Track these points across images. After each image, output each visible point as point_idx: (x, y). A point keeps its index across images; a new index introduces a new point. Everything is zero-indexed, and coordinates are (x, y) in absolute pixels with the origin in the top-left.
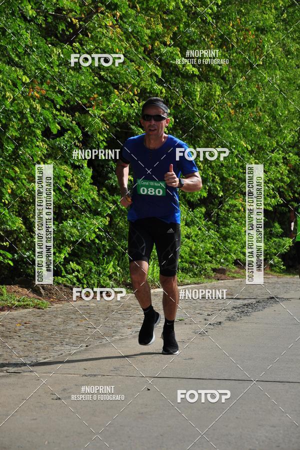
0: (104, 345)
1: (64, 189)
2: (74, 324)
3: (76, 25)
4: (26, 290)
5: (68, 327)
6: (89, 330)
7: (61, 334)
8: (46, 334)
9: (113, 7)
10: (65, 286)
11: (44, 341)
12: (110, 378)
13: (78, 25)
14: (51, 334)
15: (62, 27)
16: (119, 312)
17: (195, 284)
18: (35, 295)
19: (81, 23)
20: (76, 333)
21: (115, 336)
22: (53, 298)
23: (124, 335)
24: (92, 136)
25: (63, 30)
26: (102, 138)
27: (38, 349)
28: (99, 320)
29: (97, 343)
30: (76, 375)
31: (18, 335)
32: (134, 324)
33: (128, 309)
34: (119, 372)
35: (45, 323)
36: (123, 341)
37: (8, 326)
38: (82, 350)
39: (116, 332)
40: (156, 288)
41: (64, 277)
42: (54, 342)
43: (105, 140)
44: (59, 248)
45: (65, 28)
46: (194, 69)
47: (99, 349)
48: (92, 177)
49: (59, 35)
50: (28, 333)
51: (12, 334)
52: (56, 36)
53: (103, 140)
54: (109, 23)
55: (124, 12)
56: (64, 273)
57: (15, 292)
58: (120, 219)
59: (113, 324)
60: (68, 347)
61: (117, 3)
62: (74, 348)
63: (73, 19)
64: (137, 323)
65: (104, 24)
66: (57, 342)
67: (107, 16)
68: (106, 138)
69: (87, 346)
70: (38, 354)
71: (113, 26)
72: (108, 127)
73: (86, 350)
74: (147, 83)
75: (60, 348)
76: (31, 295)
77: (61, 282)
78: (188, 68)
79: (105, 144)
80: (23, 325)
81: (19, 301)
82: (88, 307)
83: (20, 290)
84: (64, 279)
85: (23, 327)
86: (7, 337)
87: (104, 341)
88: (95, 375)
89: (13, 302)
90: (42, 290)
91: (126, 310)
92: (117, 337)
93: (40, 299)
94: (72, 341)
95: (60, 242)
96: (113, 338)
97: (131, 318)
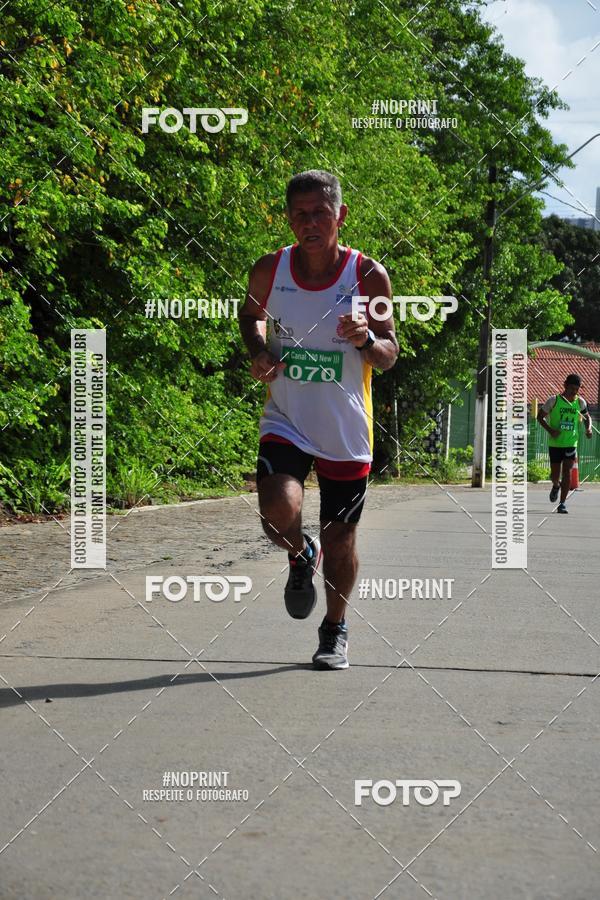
9: (56, 34)
17: (212, 498)
26: (48, 256)
40: (145, 504)
43: (55, 259)
46: (201, 144)
48: (32, 321)
53: (51, 260)
54: (54, 64)
65: (44, 65)
67: (50, 50)
68: (56, 256)
71: (59, 69)
72: (54, 237)
74: (121, 166)
78: (191, 142)
79: (54, 266)
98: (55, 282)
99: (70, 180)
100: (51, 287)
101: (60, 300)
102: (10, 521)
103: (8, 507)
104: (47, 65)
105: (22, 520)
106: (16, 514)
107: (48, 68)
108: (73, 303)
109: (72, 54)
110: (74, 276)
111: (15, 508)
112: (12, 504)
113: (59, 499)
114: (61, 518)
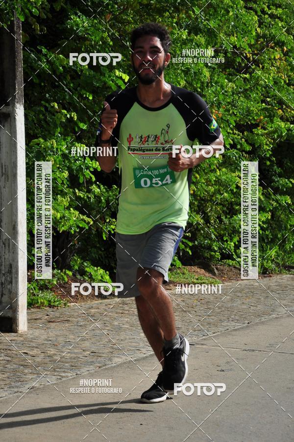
0: (263, 323)
1: (235, 190)
2: (239, 302)
3: (250, 58)
4: (203, 270)
5: (235, 304)
6: (252, 308)
7: (228, 311)
8: (217, 310)
9: (281, 44)
10: (235, 267)
11: (215, 316)
12: (265, 354)
13: (251, 58)
14: (220, 310)
15: (238, 60)
16: (277, 292)
18: (210, 275)
19: (254, 56)
20: (241, 311)
21: (272, 314)
22: (224, 277)
23: (280, 314)
24: (260, 147)
25: (239, 62)
26: (268, 148)
27: (209, 324)
28: (260, 299)
29: (257, 321)
30: (238, 350)
31: (195, 310)
32: (289, 304)
33: (285, 289)
34: (273, 348)
35: (217, 300)
36: (279, 320)
37: (187, 302)
38: (244, 327)
39: (273, 310)
41: (234, 260)
42: (222, 318)
43: (271, 150)
44: (231, 236)
45: (241, 62)
47: (259, 327)
49: (236, 67)
50: (202, 309)
51: (190, 309)
52: (234, 68)
54: (278, 56)
55: (289, 48)
56: (235, 257)
57: (194, 271)
58: (282, 213)
59: (272, 303)
60: (233, 323)
61: (284, 41)
62: (238, 324)
63: (248, 54)
64: (292, 303)
65: (273, 57)
66: (225, 318)
67: (276, 50)
69: (248, 323)
70: (209, 329)
71: (280, 59)
72: (272, 141)
73: (247, 327)
75: (227, 324)
76: (207, 274)
77: (231, 264)
79: (270, 153)
80: (199, 301)
81: (197, 279)
82: (252, 286)
83: (198, 270)
84: (234, 262)
85: (199, 303)
86: (185, 311)
87: (263, 318)
88: (253, 350)
89: (192, 280)
90: (216, 271)
91: (283, 291)
92: (274, 316)
93: (214, 278)
94: (237, 317)
95: (231, 232)
96: (271, 317)
97: (287, 298)
98: (270, 161)
99: (281, 112)
100: (268, 163)
101: (273, 169)
104: (275, 57)
107: (275, 59)
108: (278, 170)
109: (286, 51)
110: (279, 157)
113: (270, 267)
114: (271, 276)
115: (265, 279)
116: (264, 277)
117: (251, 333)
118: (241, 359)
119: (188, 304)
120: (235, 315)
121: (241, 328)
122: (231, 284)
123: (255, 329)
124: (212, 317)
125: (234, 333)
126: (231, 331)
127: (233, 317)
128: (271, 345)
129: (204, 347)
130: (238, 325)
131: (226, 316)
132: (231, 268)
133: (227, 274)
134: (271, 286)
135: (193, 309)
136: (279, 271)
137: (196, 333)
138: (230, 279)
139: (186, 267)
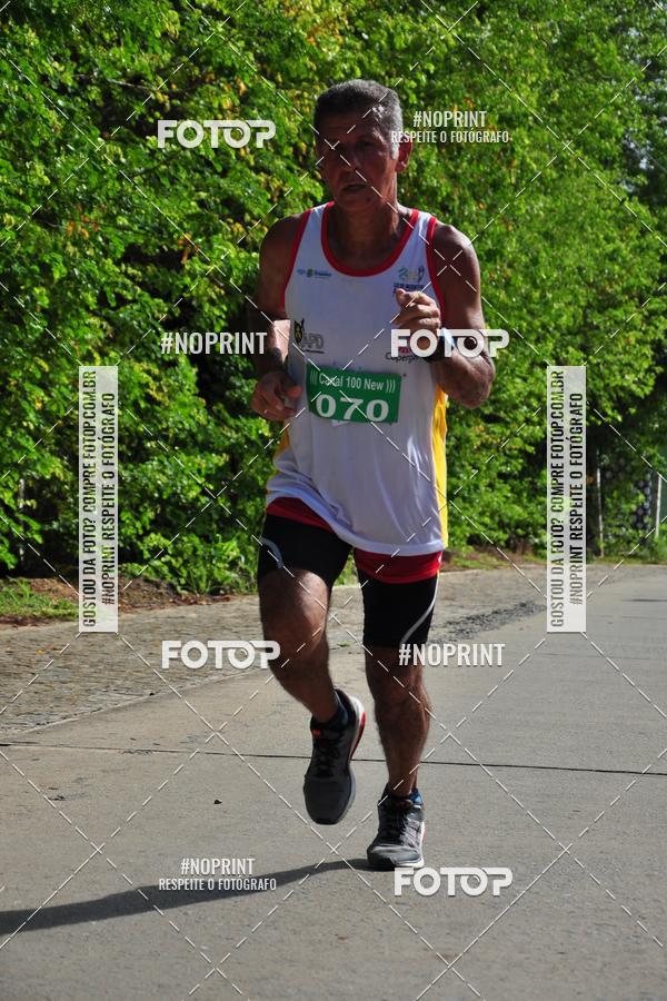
0: (185, 693)
5: (129, 658)
7: (113, 671)
8: (86, 669)
11: (77, 682)
12: (175, 758)
14: (93, 670)
16: (235, 630)
21: (212, 674)
27: (58, 698)
30: (112, 751)
31: (31, 671)
35: (92, 648)
37: (20, 655)
38: (139, 703)
42: (93, 685)
47: (173, 701)
51: (22, 669)
57: (50, 590)
60: (116, 696)
62: (127, 698)
66: (99, 686)
69: (152, 694)
70: (55, 709)
73: (147, 701)
75: (100, 697)
80: (48, 653)
81: (56, 607)
82: (182, 620)
83: (60, 587)
85: (46, 657)
88: (148, 751)
89: (44, 609)
94: (128, 684)
96: (207, 679)
102: (174, 602)
103: (172, 587)
105: (188, 603)
106: (180, 595)
111: (179, 588)
112: (176, 583)
113: (227, 578)
114: (228, 599)
115: (214, 606)
116: (214, 601)
117: (151, 716)
118: (113, 771)
119: (19, 660)
120: (126, 679)
121: (130, 705)
122: (134, 616)
123: (162, 707)
124: (69, 685)
125: (113, 715)
126: (106, 713)
127: (119, 682)
128: (192, 739)
129: (32, 748)
130: (126, 700)
131: (103, 681)
132: (138, 581)
133: (128, 594)
134: (223, 618)
135: (27, 669)
136: (247, 588)
137: (20, 719)
138: (134, 607)
139: (32, 580)
